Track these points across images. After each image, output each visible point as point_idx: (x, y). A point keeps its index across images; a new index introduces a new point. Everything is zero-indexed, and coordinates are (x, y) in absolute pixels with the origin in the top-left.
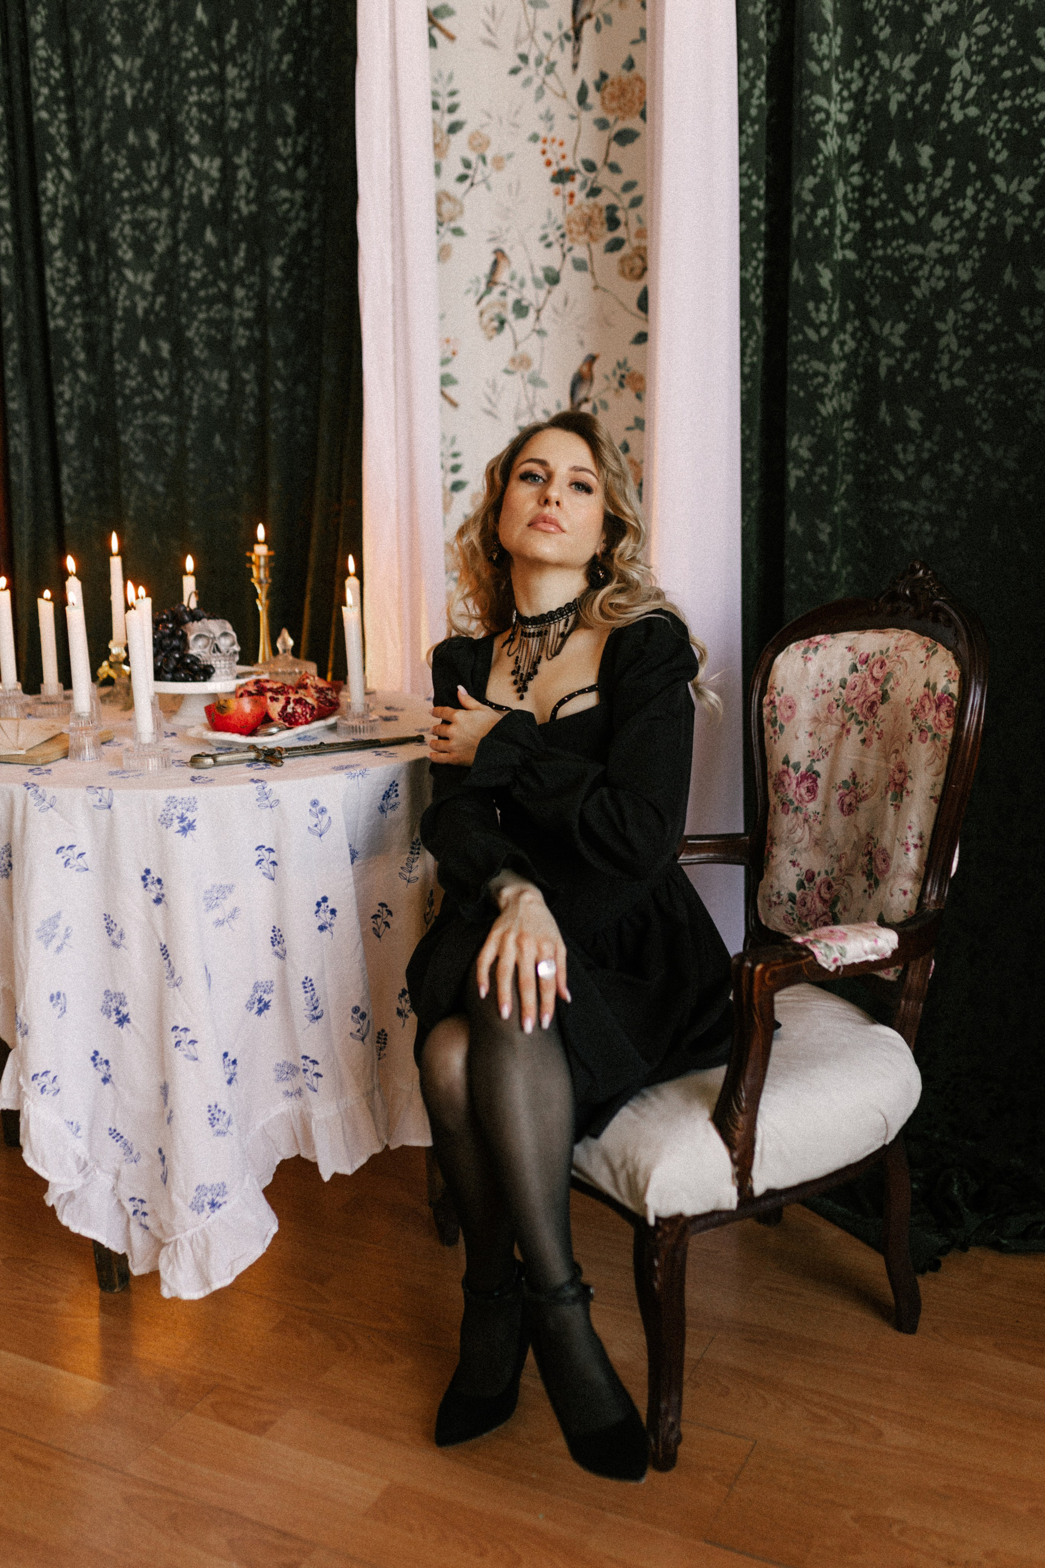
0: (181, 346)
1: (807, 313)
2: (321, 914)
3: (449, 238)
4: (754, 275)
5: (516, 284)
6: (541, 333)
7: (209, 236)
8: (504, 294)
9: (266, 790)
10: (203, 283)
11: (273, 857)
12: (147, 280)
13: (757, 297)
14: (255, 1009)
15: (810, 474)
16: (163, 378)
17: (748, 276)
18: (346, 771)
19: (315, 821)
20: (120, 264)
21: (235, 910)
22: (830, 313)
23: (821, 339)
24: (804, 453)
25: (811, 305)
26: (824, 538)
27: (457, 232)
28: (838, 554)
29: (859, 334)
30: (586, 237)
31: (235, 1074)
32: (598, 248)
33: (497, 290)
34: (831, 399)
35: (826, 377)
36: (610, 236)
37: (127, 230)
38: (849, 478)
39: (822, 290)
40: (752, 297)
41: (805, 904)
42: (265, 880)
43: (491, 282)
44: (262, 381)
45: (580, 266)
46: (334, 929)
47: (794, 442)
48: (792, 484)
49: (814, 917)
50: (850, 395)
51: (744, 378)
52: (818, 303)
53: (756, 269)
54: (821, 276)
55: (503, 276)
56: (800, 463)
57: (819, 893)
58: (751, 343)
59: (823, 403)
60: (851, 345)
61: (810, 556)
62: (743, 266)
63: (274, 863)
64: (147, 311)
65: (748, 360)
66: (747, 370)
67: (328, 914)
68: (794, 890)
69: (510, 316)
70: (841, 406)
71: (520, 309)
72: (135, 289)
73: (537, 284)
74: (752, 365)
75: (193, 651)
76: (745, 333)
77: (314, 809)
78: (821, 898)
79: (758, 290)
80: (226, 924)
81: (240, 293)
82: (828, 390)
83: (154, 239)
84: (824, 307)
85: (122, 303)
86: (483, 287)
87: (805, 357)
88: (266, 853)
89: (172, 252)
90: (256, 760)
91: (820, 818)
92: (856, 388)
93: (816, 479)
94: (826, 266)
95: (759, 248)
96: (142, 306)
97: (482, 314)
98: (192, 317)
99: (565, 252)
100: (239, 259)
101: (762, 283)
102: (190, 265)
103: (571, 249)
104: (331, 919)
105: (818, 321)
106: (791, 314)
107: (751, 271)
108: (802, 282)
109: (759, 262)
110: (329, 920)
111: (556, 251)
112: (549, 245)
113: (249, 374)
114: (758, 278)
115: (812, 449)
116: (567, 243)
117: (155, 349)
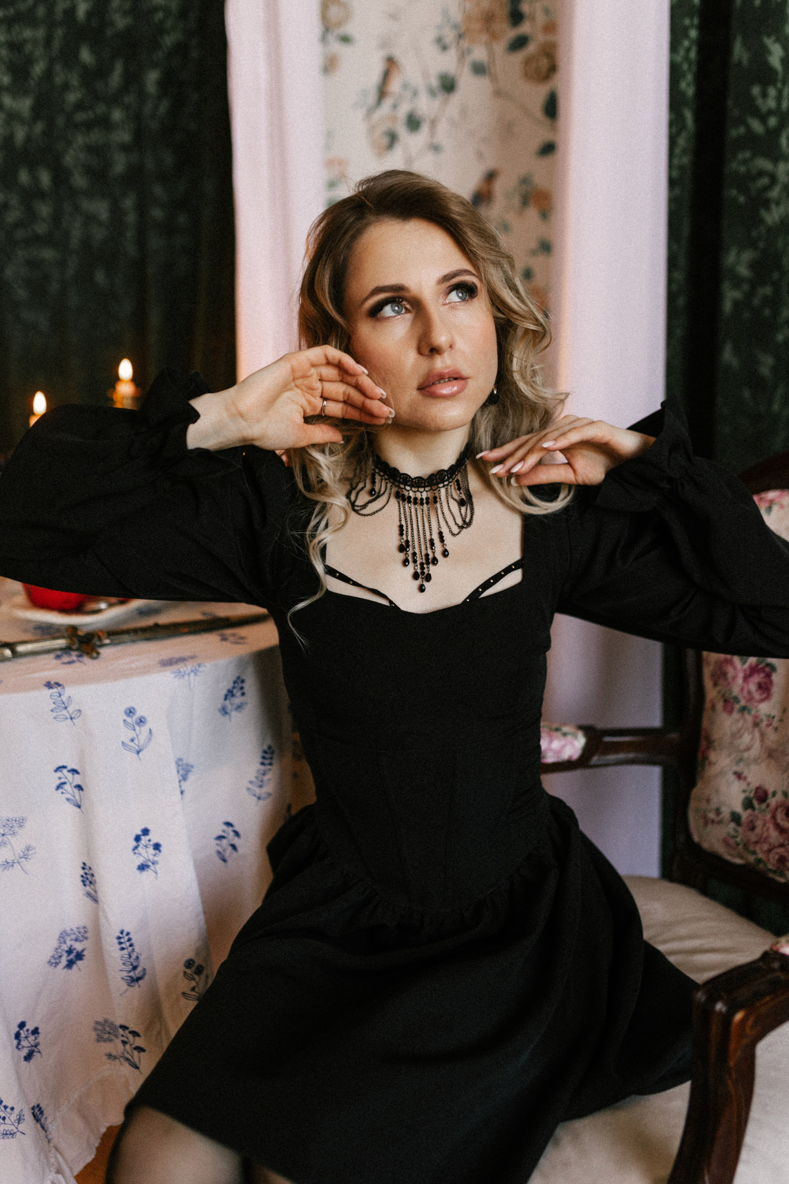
0: (60, 175)
1: (752, 100)
2: (141, 850)
3: (336, 47)
4: (686, 58)
5: (408, 94)
6: (436, 148)
7: (86, 56)
8: (395, 106)
9: (64, 698)
10: (80, 106)
11: (77, 780)
12: (24, 105)
13: (688, 85)
14: (64, 961)
15: (750, 295)
16: (44, 210)
17: (679, 58)
18: (175, 668)
19: (132, 734)
21: (28, 849)
22: (779, 98)
23: (768, 131)
24: (743, 271)
25: (756, 90)
26: (766, 372)
27: (346, 39)
28: (781, 391)
30: (484, 37)
31: (36, 1046)
32: (500, 47)
33: (388, 103)
34: (777, 204)
35: (774, 179)
36: (512, 33)
39: (772, 71)
40: (683, 85)
41: (753, 828)
42: (71, 808)
43: (382, 93)
44: (141, 209)
45: (479, 69)
46: (158, 867)
47: (730, 258)
48: (727, 306)
49: (766, 847)
51: (672, 183)
52: (764, 86)
53: (688, 50)
54: (769, 53)
55: (395, 86)
56: (737, 281)
57: (774, 817)
58: (681, 141)
59: (769, 210)
61: (746, 394)
62: (674, 47)
63: (79, 787)
64: (28, 139)
65: (676, 162)
66: (675, 174)
67: (151, 850)
68: (738, 808)
69: (402, 131)
71: (413, 123)
72: (13, 117)
73: (432, 93)
74: (681, 168)
76: (674, 130)
77: (129, 720)
78: (777, 826)
79: (690, 77)
80: (16, 866)
81: (117, 115)
82: (775, 193)
83: (30, 61)
84: (772, 92)
86: (372, 99)
87: (747, 154)
88: (69, 775)
89: (48, 74)
91: (775, 723)
93: (756, 302)
94: (777, 40)
95: (692, 25)
96: (20, 134)
97: (371, 130)
98: (69, 143)
99: (463, 55)
100: (116, 78)
101: (694, 68)
102: (66, 87)
103: (469, 51)
104: (155, 855)
105: (764, 109)
106: (730, 103)
107: (682, 52)
108: (745, 62)
109: (692, 42)
110: (151, 857)
111: (452, 54)
112: (444, 48)
113: (129, 203)
114: (690, 64)
115: (753, 266)
116: (465, 44)
117: (35, 179)
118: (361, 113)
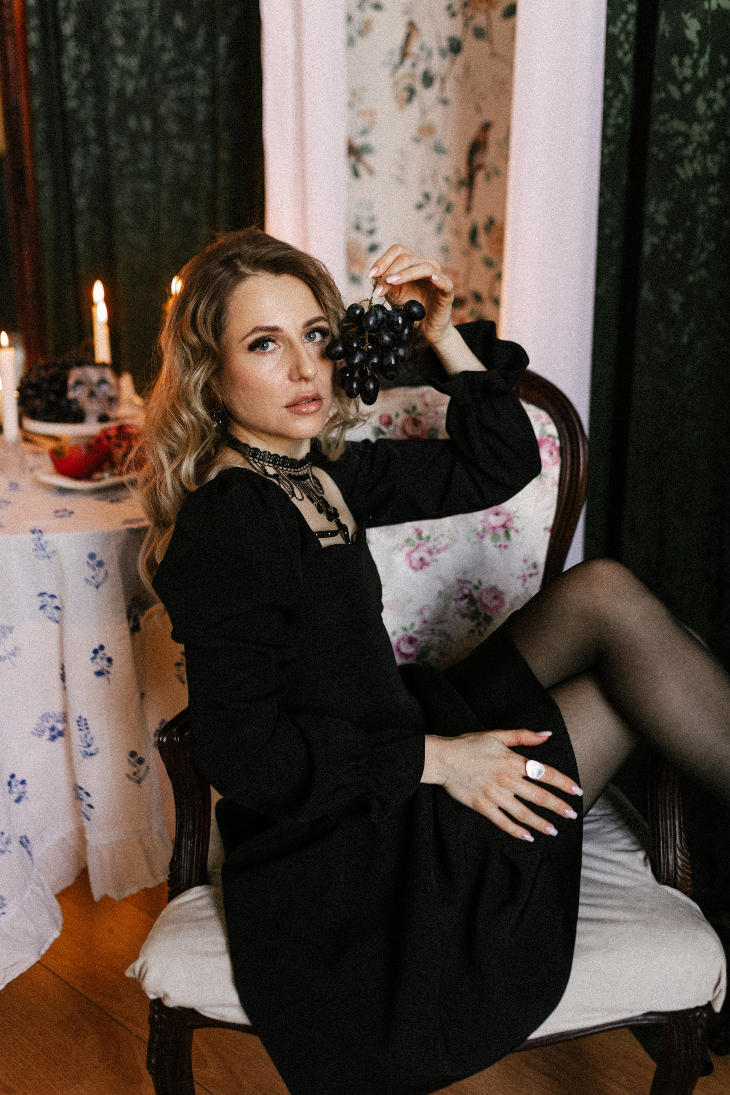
0: (158, 121)
1: (673, 68)
2: (98, 660)
3: (370, 13)
4: (624, 30)
5: (424, 55)
6: (445, 102)
7: (179, 22)
8: (414, 65)
9: (42, 542)
10: (174, 64)
11: (56, 603)
12: (133, 63)
13: (626, 54)
14: (49, 735)
15: (664, 241)
16: (146, 150)
17: (616, 31)
19: (93, 572)
20: (113, 50)
21: (16, 649)
22: (695, 66)
23: (683, 96)
24: (661, 219)
25: (675, 60)
26: (675, 308)
27: (378, 7)
28: (692, 325)
30: (484, 6)
31: (24, 793)
32: (496, 14)
33: (408, 62)
34: (691, 161)
35: (687, 139)
36: (505, 2)
37: (119, 20)
38: (711, 246)
39: (689, 43)
40: (620, 54)
42: (51, 624)
43: (404, 54)
44: (215, 152)
45: (479, 33)
46: (110, 675)
47: (651, 208)
48: (647, 250)
50: (717, 158)
52: (682, 56)
53: (625, 23)
54: (687, 27)
55: (414, 48)
56: (656, 229)
58: (617, 103)
59: (682, 166)
60: (721, 102)
61: (661, 326)
62: (611, 20)
63: (57, 608)
64: (136, 91)
65: (611, 121)
66: (610, 132)
67: (105, 662)
69: (419, 87)
70: (705, 170)
71: (428, 80)
72: (125, 72)
73: (443, 53)
74: (618, 127)
76: (611, 93)
77: (91, 561)
79: (627, 47)
80: (7, 661)
81: (201, 72)
82: (688, 151)
83: (137, 26)
84: (688, 61)
85: (114, 85)
86: (396, 59)
87: (667, 116)
88: (49, 599)
89: (150, 38)
92: (724, 150)
93: (671, 246)
94: (694, 16)
95: (630, 1)
96: (130, 87)
97: (396, 85)
98: (165, 96)
99: (467, 21)
100: (199, 42)
101: (631, 38)
102: (163, 49)
103: (472, 18)
104: (108, 666)
105: (680, 77)
106: (656, 70)
107: (619, 24)
108: (667, 35)
109: (630, 16)
110: (106, 668)
111: (459, 19)
112: (453, 15)
113: (206, 146)
114: (628, 34)
115: (667, 215)
116: (469, 12)
117: (140, 124)
118: (387, 71)
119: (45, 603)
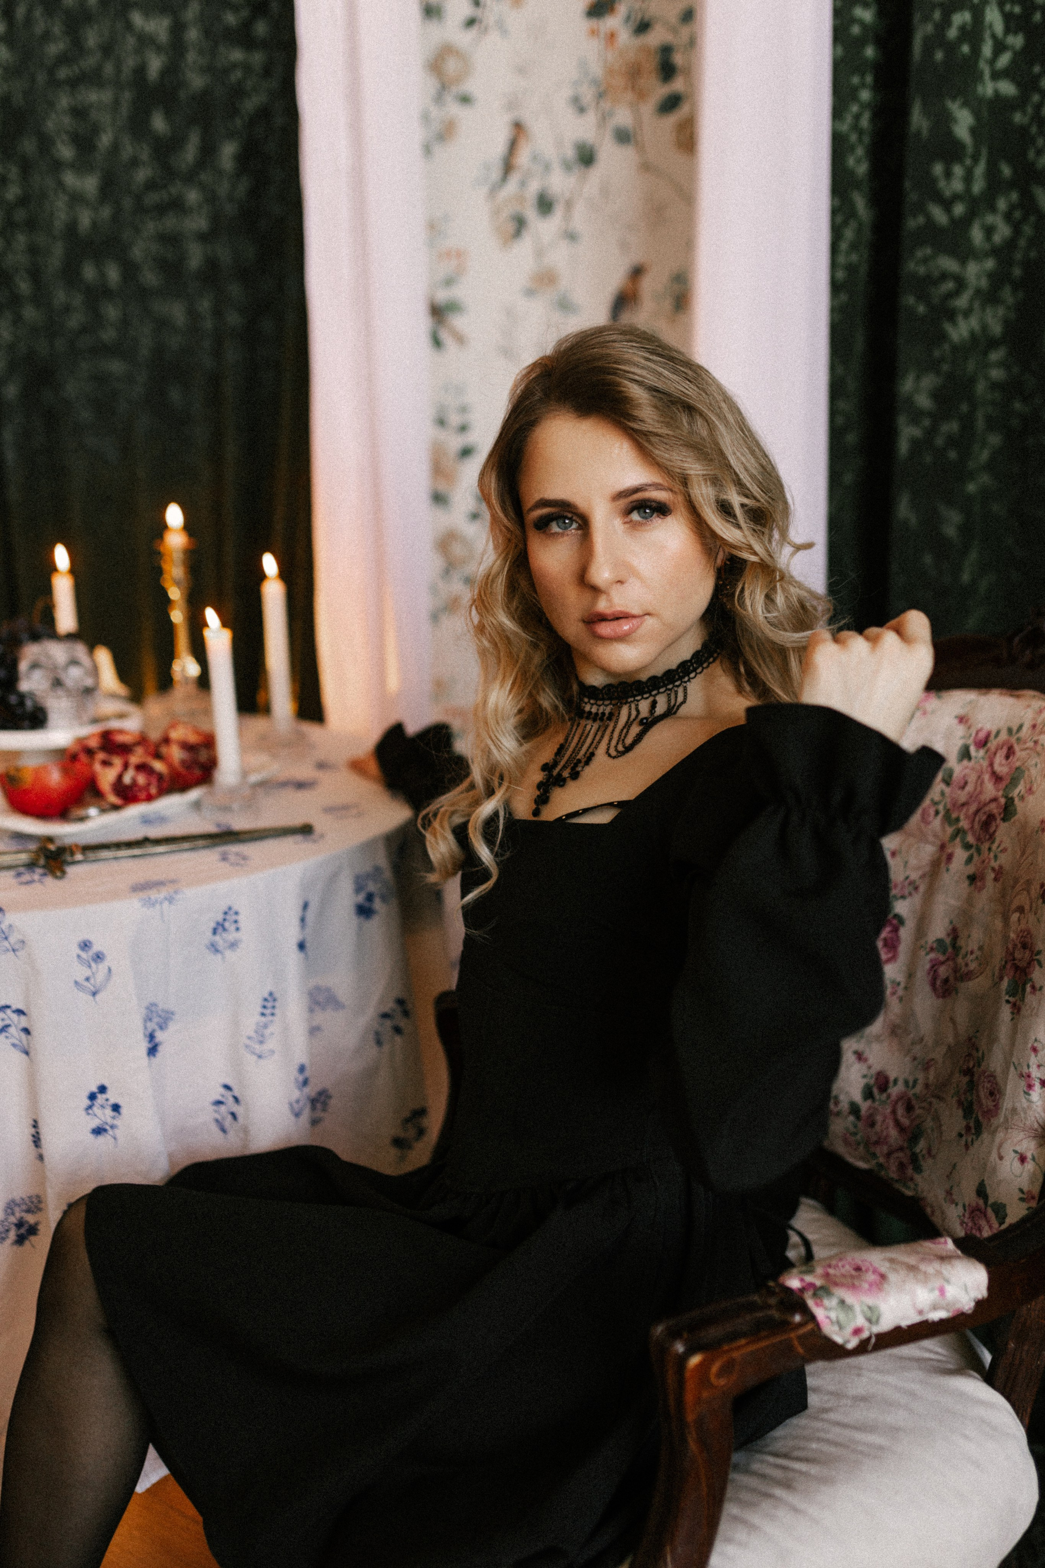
0: (130, 270)
1: (934, 181)
2: (96, 1110)
3: (454, 109)
4: (855, 127)
5: (538, 168)
6: (571, 236)
7: (159, 123)
8: (523, 184)
10: (151, 185)
11: (23, 1022)
12: (90, 184)
13: (858, 161)
14: (13, 1236)
15: (931, 432)
16: (112, 312)
17: (844, 128)
18: (146, 894)
19: (88, 973)
20: (57, 166)
22: (968, 179)
23: (953, 221)
24: (924, 401)
25: (938, 169)
26: (950, 531)
27: (465, 100)
28: (973, 555)
29: (1017, 214)
30: (631, 95)
32: (648, 108)
33: (516, 178)
34: (966, 315)
35: (961, 283)
36: (661, 91)
37: (67, 120)
38: (995, 440)
39: (957, 144)
40: (851, 162)
41: (872, 1124)
42: (18, 1057)
43: (508, 167)
44: (219, 313)
45: (623, 137)
46: (118, 1132)
47: (907, 385)
48: (903, 447)
49: (885, 1149)
50: (1001, 311)
51: (836, 287)
52: (948, 164)
53: (857, 117)
54: (955, 121)
55: (523, 158)
56: (916, 416)
57: (894, 1112)
58: (849, 234)
59: (954, 323)
60: (1003, 231)
61: (928, 560)
62: (837, 113)
64: (94, 224)
65: (841, 259)
66: (840, 275)
67: (109, 1112)
69: (531, 213)
70: (984, 328)
71: (545, 205)
72: (76, 199)
73: (567, 167)
75: (24, 686)
76: (839, 219)
77: (84, 955)
78: (897, 1123)
79: (860, 151)
81: (193, 196)
82: (962, 302)
83: (96, 130)
84: (958, 170)
85: (61, 217)
86: (496, 174)
87: (929, 251)
88: (15, 1017)
89: (115, 148)
90: (31, 866)
91: (900, 992)
92: (1010, 300)
93: (939, 441)
94: (965, 104)
95: (863, 85)
96: (85, 219)
97: (496, 212)
98: (138, 232)
99: (604, 118)
100: (190, 153)
101: (867, 139)
102: (135, 162)
103: (611, 114)
104: (114, 1118)
105: (948, 193)
106: (908, 184)
107: (849, 119)
108: (925, 132)
109: (863, 106)
110: (110, 1121)
111: (591, 118)
112: (582, 110)
113: (205, 305)
114: (861, 132)
115: (936, 395)
116: (606, 105)
117: (103, 275)
118: (483, 191)
119: (7, 1022)
